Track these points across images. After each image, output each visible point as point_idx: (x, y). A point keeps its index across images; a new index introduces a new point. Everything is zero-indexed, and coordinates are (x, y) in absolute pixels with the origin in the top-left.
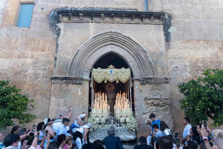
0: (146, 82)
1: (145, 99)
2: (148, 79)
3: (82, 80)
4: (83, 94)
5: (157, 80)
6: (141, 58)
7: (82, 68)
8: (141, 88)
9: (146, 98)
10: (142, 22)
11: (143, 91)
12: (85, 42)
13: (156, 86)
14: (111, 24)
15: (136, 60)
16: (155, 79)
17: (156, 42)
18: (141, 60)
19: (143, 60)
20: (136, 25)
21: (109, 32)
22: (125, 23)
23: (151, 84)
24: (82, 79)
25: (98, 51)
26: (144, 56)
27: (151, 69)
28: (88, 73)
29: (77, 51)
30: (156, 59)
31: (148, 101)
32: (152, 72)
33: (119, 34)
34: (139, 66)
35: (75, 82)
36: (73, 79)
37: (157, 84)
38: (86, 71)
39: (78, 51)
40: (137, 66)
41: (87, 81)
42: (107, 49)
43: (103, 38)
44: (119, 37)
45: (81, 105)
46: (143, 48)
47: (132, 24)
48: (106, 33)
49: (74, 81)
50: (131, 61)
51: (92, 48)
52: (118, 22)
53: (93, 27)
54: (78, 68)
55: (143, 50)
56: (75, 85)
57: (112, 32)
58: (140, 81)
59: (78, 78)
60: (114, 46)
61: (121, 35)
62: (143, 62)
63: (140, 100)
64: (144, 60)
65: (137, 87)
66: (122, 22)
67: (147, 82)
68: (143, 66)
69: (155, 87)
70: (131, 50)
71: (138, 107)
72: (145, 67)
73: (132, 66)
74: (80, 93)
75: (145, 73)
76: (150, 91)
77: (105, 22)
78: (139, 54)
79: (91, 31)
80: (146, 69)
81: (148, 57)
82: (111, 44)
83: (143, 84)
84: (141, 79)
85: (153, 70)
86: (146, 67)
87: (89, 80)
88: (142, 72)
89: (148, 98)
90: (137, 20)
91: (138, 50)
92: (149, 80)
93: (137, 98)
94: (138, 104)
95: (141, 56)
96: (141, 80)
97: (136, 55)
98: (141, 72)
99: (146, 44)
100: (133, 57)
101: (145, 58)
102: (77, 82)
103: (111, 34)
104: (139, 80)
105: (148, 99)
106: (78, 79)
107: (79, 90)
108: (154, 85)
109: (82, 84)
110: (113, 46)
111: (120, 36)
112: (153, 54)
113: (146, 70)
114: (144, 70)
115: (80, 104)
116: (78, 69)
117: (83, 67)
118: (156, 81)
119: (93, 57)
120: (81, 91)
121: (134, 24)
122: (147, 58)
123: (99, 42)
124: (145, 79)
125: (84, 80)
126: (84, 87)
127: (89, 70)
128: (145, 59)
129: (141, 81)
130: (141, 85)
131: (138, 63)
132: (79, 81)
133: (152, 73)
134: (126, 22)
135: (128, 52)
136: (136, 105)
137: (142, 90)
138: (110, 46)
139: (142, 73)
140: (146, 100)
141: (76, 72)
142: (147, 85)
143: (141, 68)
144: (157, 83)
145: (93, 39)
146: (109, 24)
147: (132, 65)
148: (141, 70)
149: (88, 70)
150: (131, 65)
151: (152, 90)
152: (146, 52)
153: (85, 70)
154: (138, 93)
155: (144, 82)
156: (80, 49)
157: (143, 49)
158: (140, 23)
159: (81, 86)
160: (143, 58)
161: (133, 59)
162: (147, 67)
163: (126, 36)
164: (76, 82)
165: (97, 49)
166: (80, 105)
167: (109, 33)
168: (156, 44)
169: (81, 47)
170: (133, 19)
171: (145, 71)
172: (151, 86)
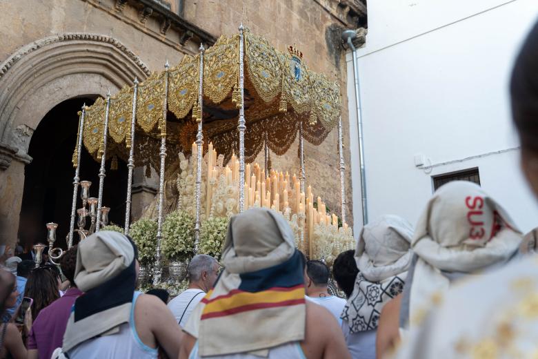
3: (11, 157)
10: (182, 48)
12: (39, 42)
14: (111, 17)
20: (167, 47)
21: (108, 39)
22: (145, 30)
24: (13, 155)
25: (64, 82)
28: (23, 138)
29: (10, 59)
33: (131, 56)
38: (19, 131)
39: (15, 60)
41: (24, 162)
42: (88, 83)
43: (88, 51)
44: (128, 66)
47: (161, 41)
48: (98, 40)
51: (51, 67)
52: (129, 21)
53: (64, 5)
54: (3, 115)
57: (113, 43)
60: (108, 81)
61: (135, 60)
66: (138, 26)
77: (97, 5)
79: (54, 13)
82: (103, 75)
90: (172, 37)
103: (112, 49)
104: (154, 191)
106: (2, 151)
109: (5, 170)
110: (104, 81)
111: (130, 63)
116: (2, 119)
117: (16, 118)
119: (47, 95)
121: (165, 45)
123: (76, 58)
125: (15, 157)
126: (9, 178)
127: (30, 129)
132: (4, 157)
134: (148, 29)
138: (97, 78)
145: (60, 40)
146: (106, 14)
149: (27, 130)
153: (19, 127)
156: (19, 56)
158: (178, 48)
163: (146, 70)
165: (63, 76)
167: (105, 41)
169: (22, 50)
170: (165, 29)
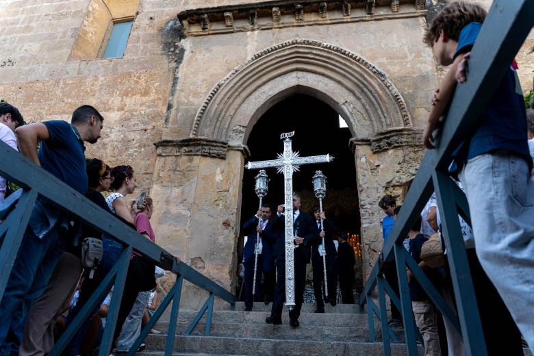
0: (387, 143)
1: (386, 188)
2: (392, 134)
3: (224, 147)
4: (227, 179)
5: (418, 136)
6: (371, 92)
7: (227, 123)
8: (375, 160)
9: (389, 183)
10: (371, 17)
11: (381, 166)
12: (236, 68)
13: (416, 152)
14: (295, 28)
15: (358, 99)
16: (410, 132)
17: (409, 54)
18: (371, 97)
19: (376, 95)
20: (355, 24)
21: (291, 42)
22: (328, 22)
23: (399, 146)
24: (226, 146)
25: (266, 88)
26: (379, 85)
27: (399, 113)
28: (240, 135)
29: (216, 86)
30: (411, 91)
31: (394, 191)
32: (402, 119)
33: (315, 44)
34: (367, 110)
35: (208, 151)
36: (205, 143)
37: (417, 146)
38: (235, 131)
39: (220, 86)
40: (363, 111)
41: (238, 150)
42: (287, 81)
43: (277, 57)
44: (314, 52)
45: (221, 205)
46: (376, 67)
47: (347, 22)
48: (283, 47)
49: (207, 147)
50: (346, 102)
51: (250, 81)
52: (312, 23)
53: (256, 39)
54: (219, 123)
55: (374, 73)
56: (208, 160)
57: (297, 43)
58: (370, 145)
59: (215, 142)
60: (305, 73)
61: (319, 45)
62: (376, 99)
63: (374, 191)
64: (379, 95)
65: (363, 160)
66: (321, 22)
67: (389, 144)
68: (377, 110)
69: (412, 155)
70: (345, 76)
71: (369, 206)
72: (382, 112)
73: (348, 114)
74: (219, 178)
75: (384, 124)
76: (399, 164)
77: (282, 26)
78: (365, 82)
79: (249, 47)
80: (386, 115)
81: (388, 87)
82: (297, 70)
83: (379, 151)
84: (372, 139)
85: (404, 113)
86: (384, 109)
87: (242, 149)
88: (375, 123)
89: (394, 182)
90: (359, 13)
91: (362, 73)
92: (395, 138)
93: (364, 186)
94: (368, 200)
95: (370, 88)
96: (374, 141)
97: (358, 86)
98: (372, 124)
99: (384, 60)
100: (351, 94)
101: (382, 89)
102: (214, 151)
103: (296, 47)
104: (367, 142)
105: (394, 186)
106: (214, 144)
107: (218, 170)
108: (410, 149)
109: (224, 159)
110: (300, 74)
111: (316, 49)
112: (402, 79)
113: (385, 117)
114: (380, 118)
115: (218, 202)
116: (218, 125)
117: (230, 123)
118: (414, 138)
119: (254, 101)
120: (222, 172)
121: (352, 24)
122: (386, 88)
123: (268, 67)
124: (382, 137)
125: (231, 148)
126: (229, 163)
127: (243, 127)
128: (380, 92)
129: (374, 143)
130: (375, 153)
131: (363, 105)
132: (217, 148)
133: (402, 122)
134: (330, 20)
135: (339, 82)
136: (362, 203)
137: (378, 166)
138: (294, 74)
139: (376, 126)
140: (391, 189)
141: (212, 131)
142: (391, 152)
143: (372, 115)
144: (418, 144)
145: (253, 60)
146: (291, 28)
147: (348, 110)
148: (373, 119)
149: (241, 128)
150: (346, 111)
151: (404, 161)
152: (383, 76)
153: (235, 128)
154: (366, 172)
155: (381, 144)
156: (223, 82)
157: (374, 70)
158: (367, 19)
159: (223, 163)
160: (376, 90)
161: (351, 98)
162: (387, 110)
163: (332, 47)
164: (211, 151)
165: (264, 83)
166: (218, 205)
167: (290, 45)
168: (410, 58)
169: (225, 78)
170: (347, 11)
171: (383, 120)
172: (400, 153)
